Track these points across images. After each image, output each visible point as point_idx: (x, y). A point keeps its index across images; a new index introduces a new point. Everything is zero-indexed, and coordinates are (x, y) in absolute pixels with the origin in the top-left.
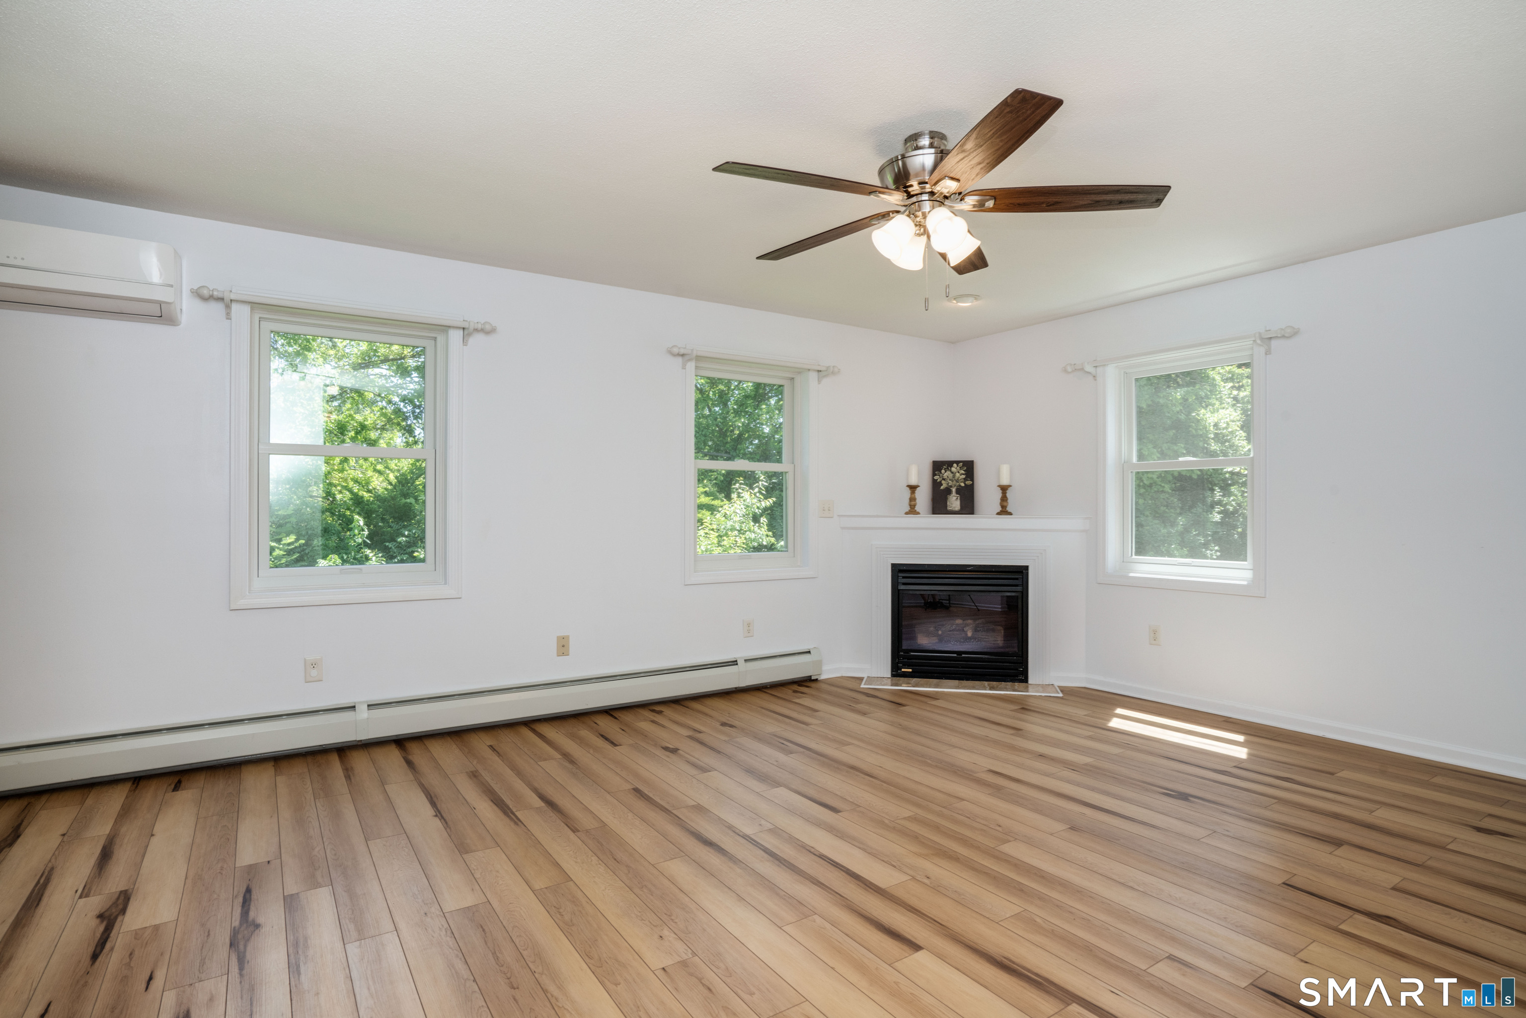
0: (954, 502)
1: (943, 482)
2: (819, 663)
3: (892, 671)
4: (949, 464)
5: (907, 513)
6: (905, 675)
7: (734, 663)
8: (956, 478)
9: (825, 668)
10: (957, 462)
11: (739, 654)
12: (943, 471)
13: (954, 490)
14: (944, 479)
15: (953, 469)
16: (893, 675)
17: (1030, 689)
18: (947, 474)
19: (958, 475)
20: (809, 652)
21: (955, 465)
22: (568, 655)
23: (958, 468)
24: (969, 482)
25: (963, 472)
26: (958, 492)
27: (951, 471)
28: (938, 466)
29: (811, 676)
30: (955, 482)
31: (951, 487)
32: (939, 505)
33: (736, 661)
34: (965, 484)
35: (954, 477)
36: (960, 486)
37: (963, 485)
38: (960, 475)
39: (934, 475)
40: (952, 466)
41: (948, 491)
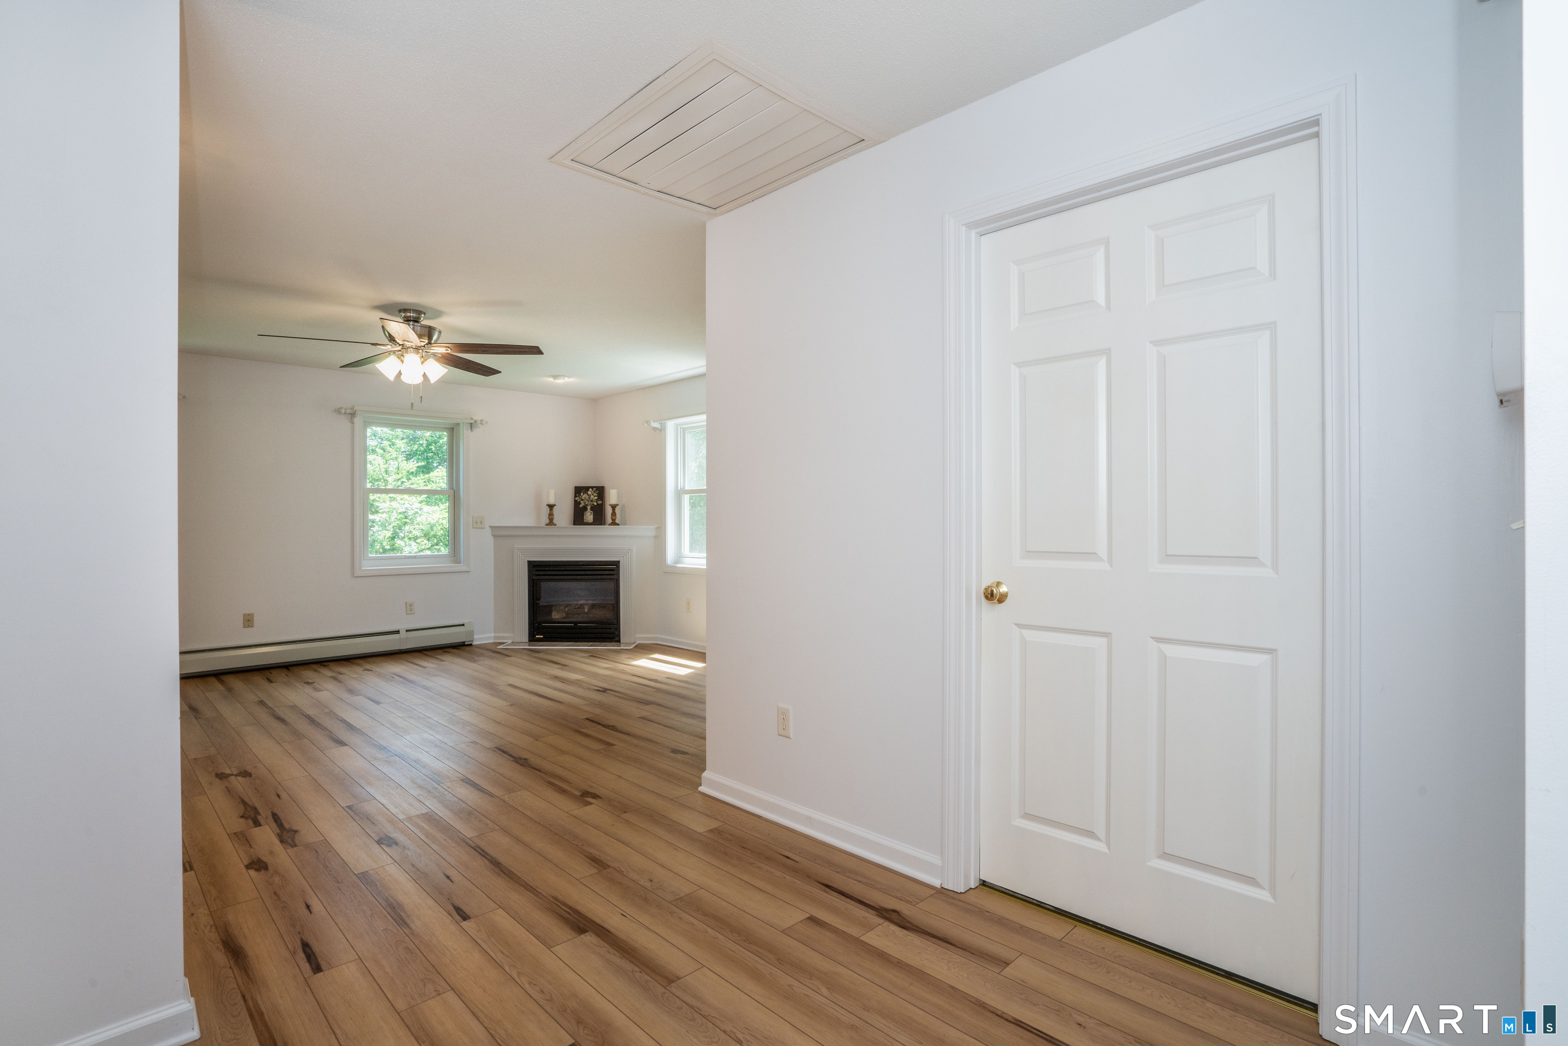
0: (589, 516)
1: (582, 502)
2: (472, 633)
3: (529, 638)
4: (586, 489)
5: (547, 525)
6: (539, 640)
7: (398, 632)
8: (591, 499)
9: (476, 637)
10: (592, 488)
11: (402, 627)
12: (582, 494)
13: (589, 507)
14: (582, 500)
15: (589, 493)
16: (530, 641)
17: (622, 645)
18: (584, 496)
19: (592, 496)
20: (463, 625)
21: (590, 489)
22: (253, 627)
23: (593, 492)
24: (600, 502)
25: (596, 495)
26: (592, 509)
27: (587, 494)
28: (579, 490)
29: (464, 642)
30: (590, 502)
31: (587, 505)
32: (578, 519)
33: (399, 631)
34: (597, 503)
35: (589, 498)
36: (593, 505)
37: (595, 504)
38: (594, 497)
39: (575, 497)
40: (588, 490)
41: (585, 508)
